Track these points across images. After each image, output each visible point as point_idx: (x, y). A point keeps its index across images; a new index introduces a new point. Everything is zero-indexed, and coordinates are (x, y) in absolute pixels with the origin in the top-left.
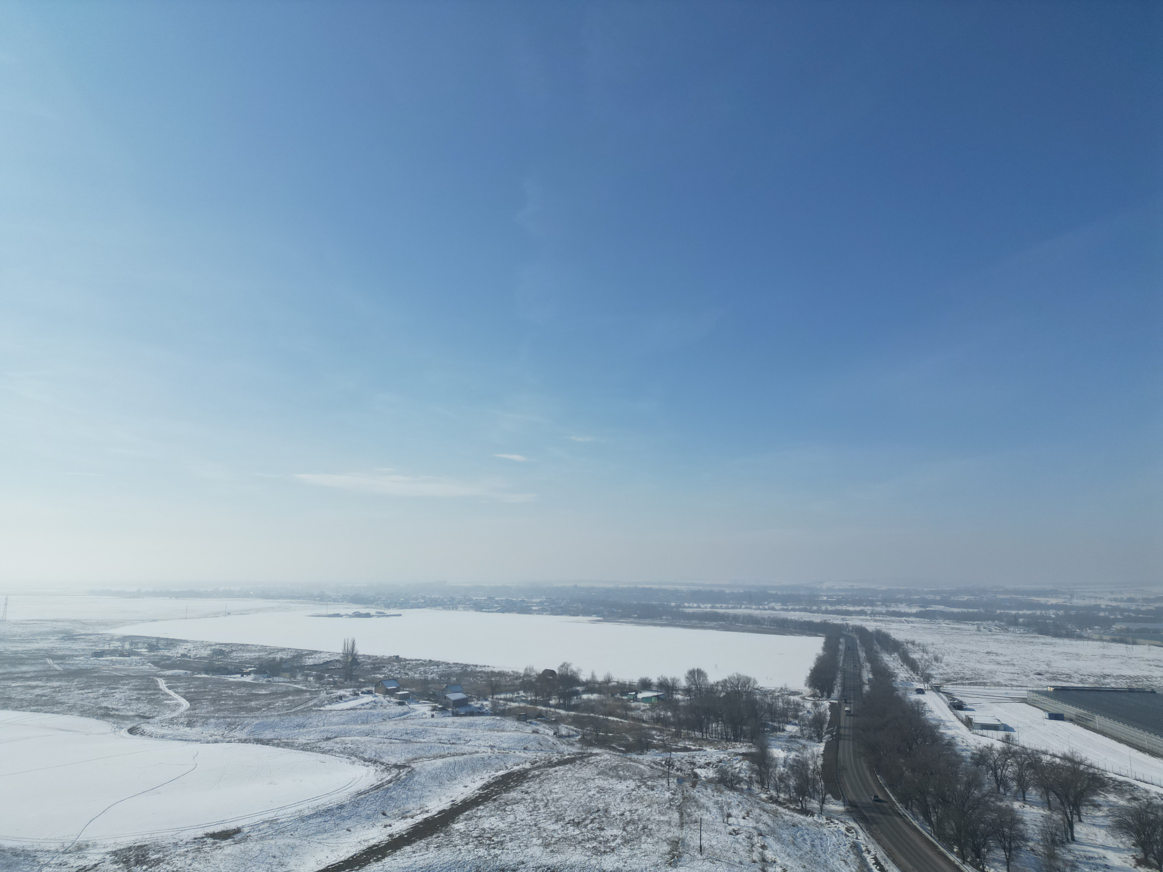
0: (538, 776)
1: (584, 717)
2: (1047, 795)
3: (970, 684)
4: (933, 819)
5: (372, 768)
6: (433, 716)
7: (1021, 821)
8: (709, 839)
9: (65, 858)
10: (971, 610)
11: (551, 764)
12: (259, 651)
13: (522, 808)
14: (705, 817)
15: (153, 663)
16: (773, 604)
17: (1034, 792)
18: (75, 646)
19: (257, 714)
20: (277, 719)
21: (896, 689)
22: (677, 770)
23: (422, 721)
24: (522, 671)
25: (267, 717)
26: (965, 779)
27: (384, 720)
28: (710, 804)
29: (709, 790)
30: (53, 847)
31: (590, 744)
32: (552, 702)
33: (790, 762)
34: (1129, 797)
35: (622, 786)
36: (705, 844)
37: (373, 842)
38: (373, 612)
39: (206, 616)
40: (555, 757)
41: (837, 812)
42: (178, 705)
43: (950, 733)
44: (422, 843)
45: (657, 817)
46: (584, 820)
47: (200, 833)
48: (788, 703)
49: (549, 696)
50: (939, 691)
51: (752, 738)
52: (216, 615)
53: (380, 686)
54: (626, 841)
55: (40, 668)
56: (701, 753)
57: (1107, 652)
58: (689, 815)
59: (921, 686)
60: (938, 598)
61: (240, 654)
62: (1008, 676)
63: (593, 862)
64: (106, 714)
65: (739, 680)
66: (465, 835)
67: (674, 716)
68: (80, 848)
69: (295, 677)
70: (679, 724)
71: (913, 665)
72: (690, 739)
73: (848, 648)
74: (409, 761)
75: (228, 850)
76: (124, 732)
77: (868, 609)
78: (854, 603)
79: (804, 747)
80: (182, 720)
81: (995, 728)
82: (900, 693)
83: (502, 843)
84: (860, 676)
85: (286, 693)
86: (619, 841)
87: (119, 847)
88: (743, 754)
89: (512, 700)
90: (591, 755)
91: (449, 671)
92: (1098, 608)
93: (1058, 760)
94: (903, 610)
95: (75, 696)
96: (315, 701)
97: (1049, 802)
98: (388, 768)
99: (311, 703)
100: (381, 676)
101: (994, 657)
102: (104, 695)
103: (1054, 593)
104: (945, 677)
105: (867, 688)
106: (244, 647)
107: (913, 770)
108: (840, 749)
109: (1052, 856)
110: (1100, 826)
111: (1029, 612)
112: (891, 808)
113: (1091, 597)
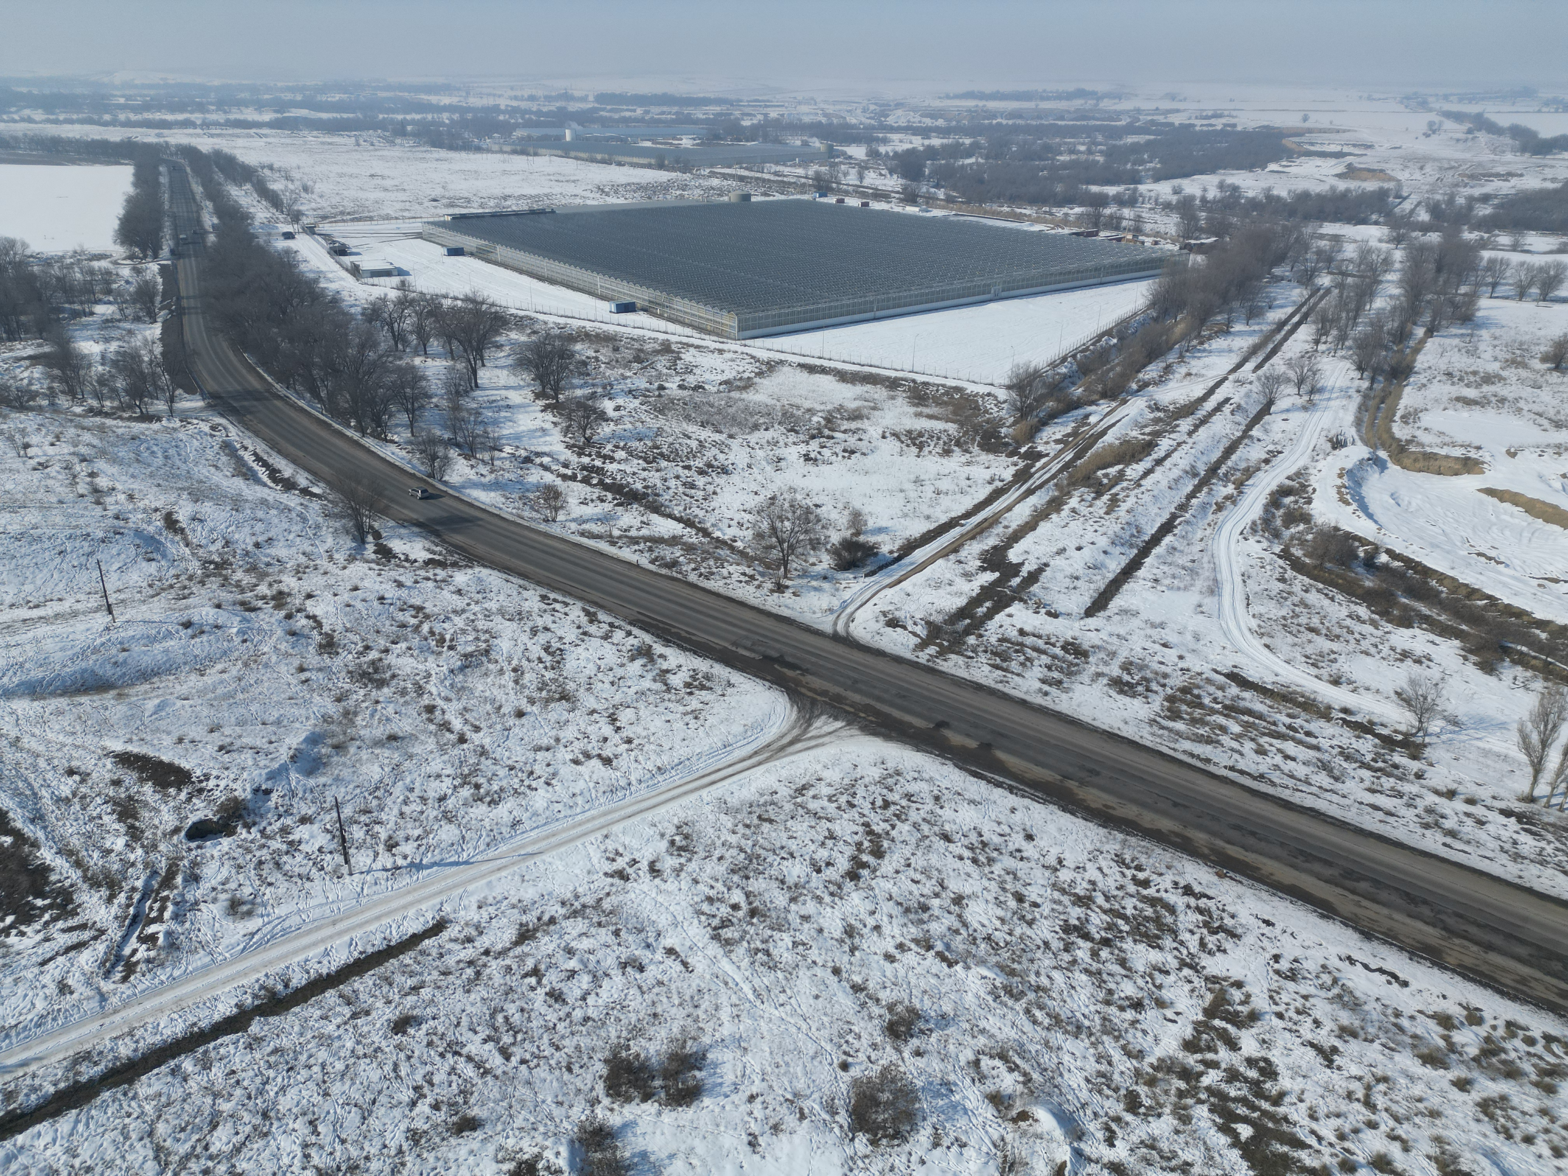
2: (450, 344)
3: (353, 220)
4: (322, 394)
7: (424, 378)
10: (345, 116)
17: (436, 343)
21: (254, 236)
26: (357, 340)
33: (111, 356)
34: (529, 331)
41: (194, 410)
43: (333, 286)
48: (92, 272)
50: (314, 233)
51: (40, 331)
57: (507, 167)
59: (289, 228)
60: (299, 97)
62: (398, 206)
71: (274, 200)
73: (174, 181)
77: (197, 117)
78: (173, 108)
79: (130, 332)
81: (387, 273)
82: (261, 241)
84: (199, 222)
88: (29, 358)
92: (496, 109)
93: (459, 303)
94: (250, 118)
97: (451, 352)
101: (380, 181)
103: (446, 89)
104: (320, 212)
105: (212, 238)
107: (291, 340)
108: (186, 328)
109: (456, 408)
110: (502, 367)
111: (418, 117)
112: (268, 391)
113: (489, 95)
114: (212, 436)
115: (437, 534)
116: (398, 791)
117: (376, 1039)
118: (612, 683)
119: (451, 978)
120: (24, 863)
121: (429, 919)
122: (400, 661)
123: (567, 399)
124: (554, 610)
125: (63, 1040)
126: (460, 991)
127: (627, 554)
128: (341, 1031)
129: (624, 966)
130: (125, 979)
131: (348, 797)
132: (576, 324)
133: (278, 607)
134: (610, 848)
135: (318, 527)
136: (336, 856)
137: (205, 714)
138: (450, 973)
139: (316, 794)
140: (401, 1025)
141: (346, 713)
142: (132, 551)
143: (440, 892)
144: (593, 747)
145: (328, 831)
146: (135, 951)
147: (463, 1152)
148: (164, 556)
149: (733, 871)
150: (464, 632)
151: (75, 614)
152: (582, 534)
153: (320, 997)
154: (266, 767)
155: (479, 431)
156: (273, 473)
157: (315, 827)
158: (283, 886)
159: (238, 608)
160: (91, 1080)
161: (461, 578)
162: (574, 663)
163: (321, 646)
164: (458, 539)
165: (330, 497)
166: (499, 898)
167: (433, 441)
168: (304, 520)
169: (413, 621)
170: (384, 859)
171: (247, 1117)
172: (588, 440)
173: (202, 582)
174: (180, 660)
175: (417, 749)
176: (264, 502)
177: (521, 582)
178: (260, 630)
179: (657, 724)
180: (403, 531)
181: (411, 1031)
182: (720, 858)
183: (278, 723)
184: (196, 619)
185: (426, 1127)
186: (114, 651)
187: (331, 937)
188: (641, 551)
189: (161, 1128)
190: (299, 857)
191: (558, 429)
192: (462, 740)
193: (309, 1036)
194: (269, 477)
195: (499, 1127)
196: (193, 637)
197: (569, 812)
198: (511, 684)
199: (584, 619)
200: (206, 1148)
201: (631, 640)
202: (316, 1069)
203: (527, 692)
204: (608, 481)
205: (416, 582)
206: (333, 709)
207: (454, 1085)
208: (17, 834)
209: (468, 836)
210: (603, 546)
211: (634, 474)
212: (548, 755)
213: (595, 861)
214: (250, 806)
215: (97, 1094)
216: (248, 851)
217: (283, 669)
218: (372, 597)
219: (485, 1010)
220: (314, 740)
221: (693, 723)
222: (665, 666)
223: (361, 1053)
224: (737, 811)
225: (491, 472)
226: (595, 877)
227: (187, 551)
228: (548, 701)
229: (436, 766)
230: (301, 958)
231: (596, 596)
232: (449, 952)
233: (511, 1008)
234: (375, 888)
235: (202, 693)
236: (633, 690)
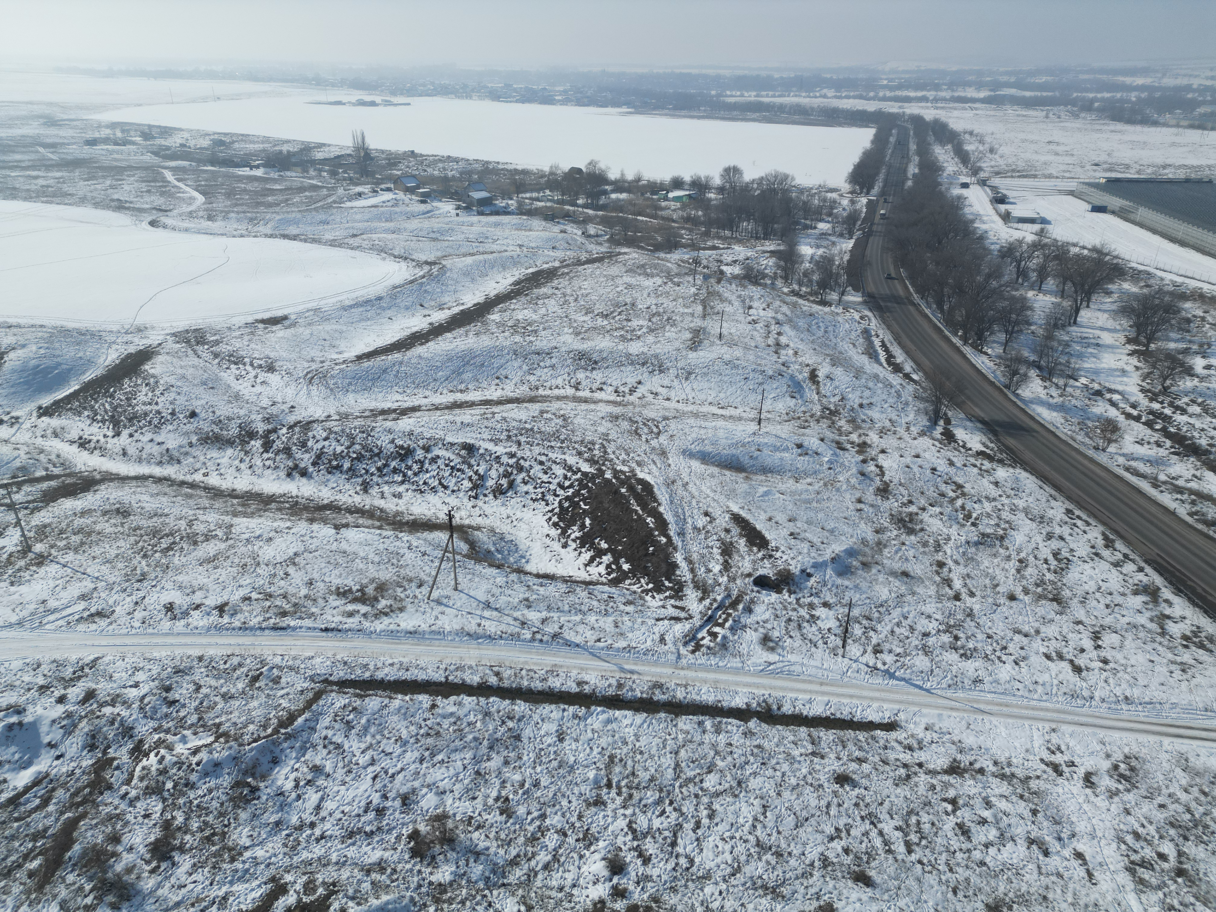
0: (568, 274)
1: (612, 217)
2: (1064, 284)
3: (1019, 177)
4: (945, 308)
5: (403, 264)
6: (457, 215)
7: (1031, 309)
8: (728, 328)
9: (129, 337)
10: (1045, 94)
11: (579, 263)
12: (263, 142)
13: (552, 302)
14: (727, 309)
15: (152, 153)
16: (825, 91)
17: (1052, 282)
18: (63, 133)
19: (277, 209)
20: (299, 216)
21: (940, 184)
22: (704, 267)
23: (447, 220)
24: (547, 169)
25: (288, 212)
26: (987, 271)
27: (409, 218)
28: (733, 298)
29: (734, 286)
30: (115, 328)
31: (619, 244)
32: (580, 202)
33: (817, 258)
34: (1142, 284)
35: (649, 283)
36: (725, 332)
37: (415, 329)
38: (378, 99)
39: (194, 101)
40: (584, 257)
41: (854, 303)
42: (193, 199)
43: (984, 227)
44: (462, 331)
45: (681, 310)
46: (612, 313)
47: (250, 319)
48: (825, 200)
49: (577, 195)
50: (985, 185)
51: (782, 236)
52: (205, 99)
53: (398, 183)
54: (651, 330)
55: (33, 156)
56: (729, 251)
57: (1178, 139)
58: (712, 308)
59: (967, 180)
60: (1013, 79)
61: (243, 145)
62: (1062, 167)
63: (620, 347)
64: (120, 206)
65: (776, 177)
66: (499, 325)
67: (704, 215)
68: (140, 330)
69: (307, 172)
70: (710, 223)
71: (963, 157)
72: (719, 238)
73: (899, 142)
74: (439, 258)
75: (281, 334)
76: (145, 225)
77: (931, 94)
78: (917, 88)
79: (834, 243)
80: (201, 214)
81: (1032, 221)
82: (943, 188)
83: (536, 331)
84: (905, 171)
85: (302, 189)
86: (644, 330)
87: (176, 330)
88: (771, 252)
89: (537, 199)
90: (620, 254)
91: (469, 168)
92: (1188, 88)
93: (1086, 252)
94: (969, 95)
95: (82, 187)
96: (333, 198)
97: (1063, 291)
98: (420, 264)
99: (330, 200)
100: (399, 173)
101: (1053, 147)
102: (112, 187)
103: (1144, 71)
104: (996, 169)
105: (910, 183)
106: (245, 138)
107: (937, 264)
108: (869, 245)
109: (1049, 337)
110: (1105, 311)
111: (1107, 95)
112: (907, 298)
113: (1185, 75)
114: (859, 323)
115: (995, 433)
116: (896, 613)
117: (822, 778)
118: (1107, 606)
119: (887, 768)
120: (668, 556)
121: (886, 717)
122: (931, 520)
123: (1158, 349)
124: (1075, 525)
125: (653, 669)
126: (890, 782)
127: (1167, 499)
128: (802, 759)
129: (1031, 842)
130: (693, 652)
131: (860, 603)
132: (1193, 284)
133: (859, 452)
134: (1054, 741)
135: (907, 404)
136: (838, 639)
137: (790, 508)
138: (888, 764)
139: (840, 591)
140: (842, 779)
141: (879, 543)
142: (785, 388)
143: (901, 702)
144: (1069, 652)
145: (838, 620)
146: (703, 638)
147: (854, 896)
148: (801, 397)
149: (1172, 825)
150: (989, 516)
151: (740, 419)
152: (1127, 469)
153: (796, 728)
154: (814, 558)
155: (1063, 360)
156: (890, 357)
157: (831, 613)
158: (798, 642)
159: (834, 445)
160: (658, 701)
161: (1002, 473)
162: (1077, 576)
163: (878, 489)
164: (1011, 442)
165: (924, 384)
166: (944, 730)
167: (1020, 360)
168: (899, 396)
169: (952, 494)
170: (869, 658)
171: (729, 778)
172: (1165, 389)
173: (818, 421)
174: (788, 467)
175: (920, 590)
176: (876, 377)
177: (1053, 492)
178: (842, 464)
179: (1139, 659)
180: (969, 424)
181: (848, 788)
182: (1162, 806)
183: (832, 531)
184: (806, 444)
185: (835, 860)
186: (753, 449)
187: (817, 692)
188: (1183, 502)
189: (683, 753)
190: (814, 628)
191: (1139, 373)
192: (957, 597)
193: (782, 750)
194: (886, 360)
195: (886, 897)
196: (800, 455)
197: (1027, 694)
198: (1013, 571)
199: (1100, 542)
200: (701, 781)
201: (1141, 576)
202: (778, 774)
203: (1024, 582)
204: (1172, 430)
205: (965, 465)
206: (871, 537)
207: (864, 845)
208: (669, 538)
209: (936, 671)
210: (1145, 486)
211: (1203, 430)
212: (1025, 640)
213: (1036, 744)
214: (796, 579)
215: (658, 712)
216: (785, 608)
217: (848, 496)
218: (927, 466)
219: (904, 806)
220: (851, 553)
221: (1178, 674)
222: (1168, 611)
223: (810, 781)
224: (1198, 774)
225: (1061, 396)
226: (1031, 757)
227: (816, 397)
228: (1040, 597)
229: (930, 608)
230: (793, 695)
231: (1120, 526)
232: (893, 748)
233: (925, 818)
234: (856, 675)
235: (793, 493)
236: (1126, 620)
